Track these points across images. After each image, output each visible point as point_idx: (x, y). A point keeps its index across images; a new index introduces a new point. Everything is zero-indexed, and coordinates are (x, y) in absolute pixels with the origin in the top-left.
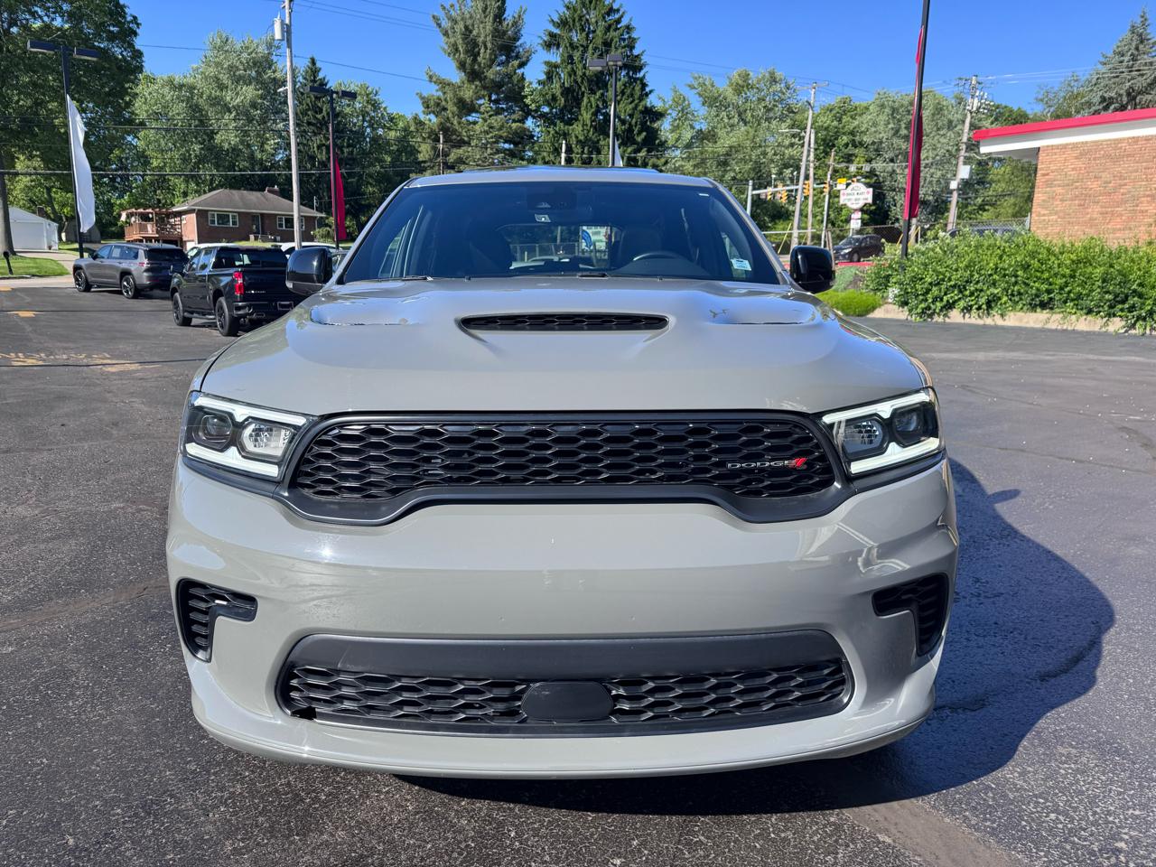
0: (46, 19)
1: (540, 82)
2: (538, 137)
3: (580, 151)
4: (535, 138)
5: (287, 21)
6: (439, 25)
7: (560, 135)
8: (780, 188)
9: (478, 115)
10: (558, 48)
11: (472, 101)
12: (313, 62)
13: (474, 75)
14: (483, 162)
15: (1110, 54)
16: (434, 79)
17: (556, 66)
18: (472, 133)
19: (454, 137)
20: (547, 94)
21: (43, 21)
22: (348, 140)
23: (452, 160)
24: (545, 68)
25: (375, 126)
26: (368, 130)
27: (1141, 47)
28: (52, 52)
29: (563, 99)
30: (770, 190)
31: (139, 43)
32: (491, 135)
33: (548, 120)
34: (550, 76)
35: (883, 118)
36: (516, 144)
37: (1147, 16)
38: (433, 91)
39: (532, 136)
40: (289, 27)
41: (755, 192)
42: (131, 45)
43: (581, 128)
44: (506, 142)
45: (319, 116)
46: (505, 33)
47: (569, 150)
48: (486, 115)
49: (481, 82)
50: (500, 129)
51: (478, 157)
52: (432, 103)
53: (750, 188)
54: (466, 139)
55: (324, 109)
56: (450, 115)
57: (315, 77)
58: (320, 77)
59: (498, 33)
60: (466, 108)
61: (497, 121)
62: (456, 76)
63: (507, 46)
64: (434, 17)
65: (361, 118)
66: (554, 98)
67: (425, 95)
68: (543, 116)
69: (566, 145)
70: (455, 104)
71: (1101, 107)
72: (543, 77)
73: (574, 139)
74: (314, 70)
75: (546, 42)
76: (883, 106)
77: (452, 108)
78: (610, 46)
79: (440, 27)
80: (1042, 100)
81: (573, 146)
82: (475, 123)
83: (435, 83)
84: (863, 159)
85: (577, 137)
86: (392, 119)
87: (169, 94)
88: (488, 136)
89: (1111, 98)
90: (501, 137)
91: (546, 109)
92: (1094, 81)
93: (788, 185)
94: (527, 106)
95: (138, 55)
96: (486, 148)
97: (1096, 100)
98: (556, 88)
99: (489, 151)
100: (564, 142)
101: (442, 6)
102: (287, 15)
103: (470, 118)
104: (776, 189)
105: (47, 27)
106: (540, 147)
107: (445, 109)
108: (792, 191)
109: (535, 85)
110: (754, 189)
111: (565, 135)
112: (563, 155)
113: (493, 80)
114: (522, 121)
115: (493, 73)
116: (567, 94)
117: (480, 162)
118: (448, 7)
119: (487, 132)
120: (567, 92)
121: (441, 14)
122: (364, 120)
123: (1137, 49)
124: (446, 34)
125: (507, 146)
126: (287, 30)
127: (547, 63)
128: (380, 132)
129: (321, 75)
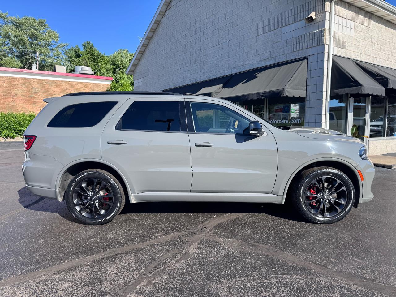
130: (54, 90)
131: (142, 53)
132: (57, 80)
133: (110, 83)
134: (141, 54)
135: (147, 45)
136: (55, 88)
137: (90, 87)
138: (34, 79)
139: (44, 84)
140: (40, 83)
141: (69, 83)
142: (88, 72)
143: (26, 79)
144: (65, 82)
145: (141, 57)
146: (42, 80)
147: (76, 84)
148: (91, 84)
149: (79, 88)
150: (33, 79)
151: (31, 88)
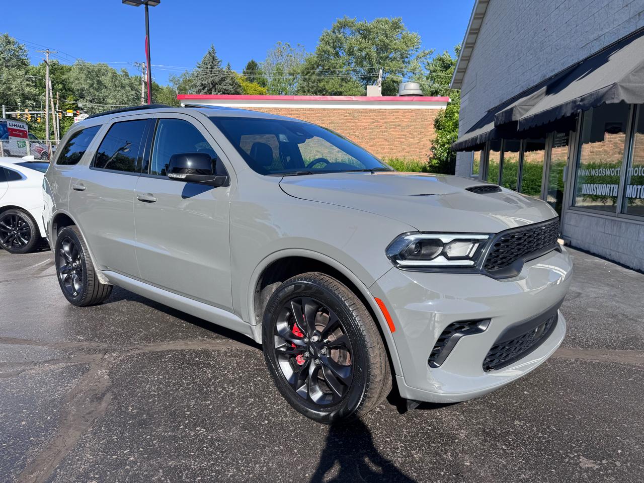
8: (26, 112)
15: (201, 63)
27: (214, 62)
30: (18, 112)
35: (83, 76)
37: (215, 48)
41: (7, 113)
53: (4, 110)
71: (201, 88)
76: (81, 69)
80: (172, 81)
84: (73, 99)
89: (205, 84)
92: (196, 75)
93: (30, 111)
97: (199, 84)
104: (23, 112)
108: (34, 114)
110: (7, 111)
123: (212, 63)
130: (359, 123)
131: (472, 45)
132: (363, 109)
133: (445, 107)
134: (471, 49)
135: (479, 29)
136: (360, 120)
137: (411, 116)
138: (335, 109)
139: (346, 116)
140: (342, 115)
141: (379, 112)
142: (412, 92)
143: (324, 110)
144: (374, 110)
145: (471, 54)
146: (344, 109)
147: (390, 113)
148: (412, 110)
149: (394, 119)
150: (333, 109)
151: (330, 123)
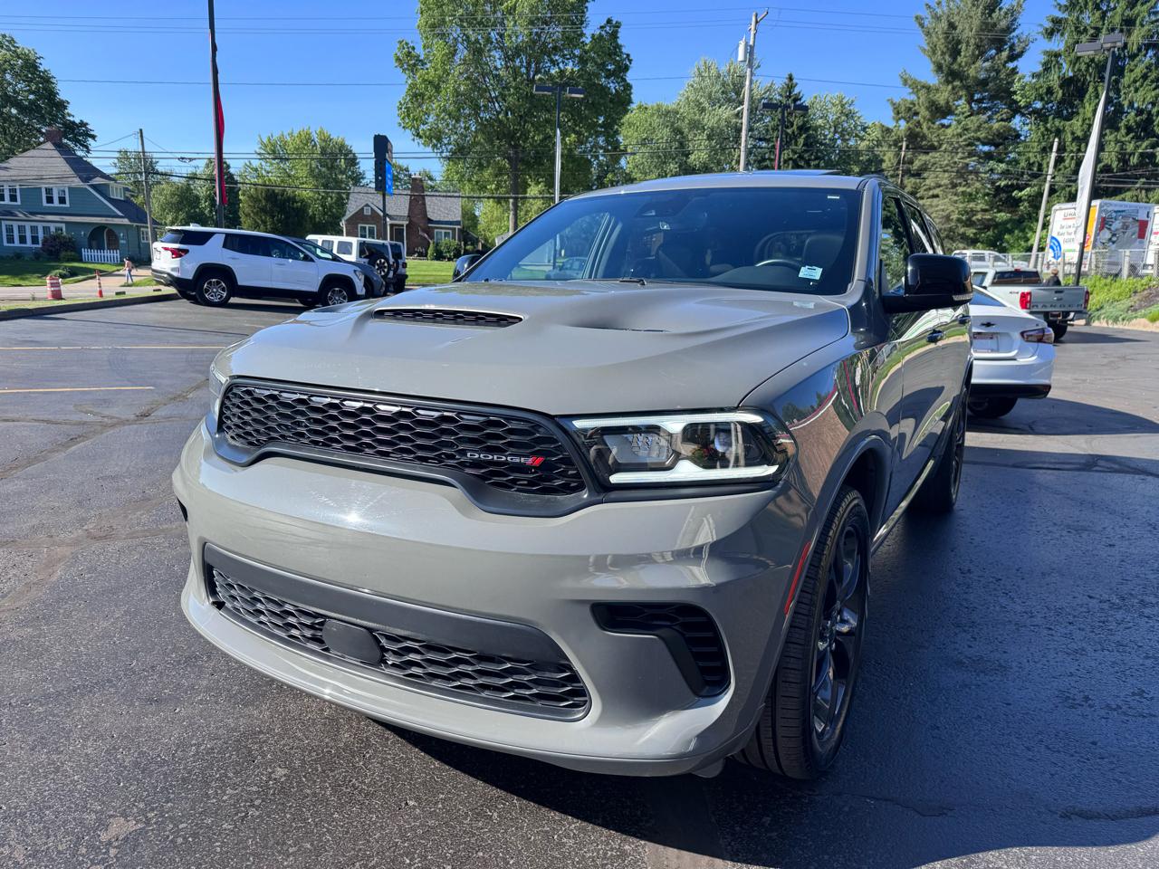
0: (561, 65)
1: (1033, 76)
2: (1026, 137)
3: (1075, 150)
4: (1022, 138)
5: (751, 43)
6: (922, 26)
7: (1051, 132)
9: (953, 117)
10: (1062, 35)
11: (948, 103)
12: (791, 78)
13: (952, 75)
14: (952, 167)
16: (909, 82)
17: (1057, 55)
18: (942, 138)
19: (924, 143)
20: (1041, 87)
21: (559, 68)
22: (817, 153)
23: (916, 168)
24: (1043, 58)
25: (847, 137)
26: (839, 142)
28: (550, 93)
29: (1060, 92)
31: (630, 77)
32: (964, 137)
33: (1040, 116)
34: (1047, 68)
36: (997, 146)
38: (905, 95)
39: (1018, 136)
40: (752, 48)
42: (624, 80)
43: (1080, 123)
44: (984, 144)
45: (789, 131)
46: (995, 25)
47: (1061, 149)
48: (961, 117)
49: (961, 81)
50: (976, 131)
51: (946, 162)
52: (903, 108)
54: (936, 144)
55: (795, 123)
56: (922, 120)
57: (790, 93)
58: (795, 92)
59: (986, 27)
60: (939, 111)
61: (973, 122)
62: (933, 79)
63: (998, 39)
64: (917, 18)
65: (832, 130)
66: (1050, 91)
67: (897, 100)
68: (1036, 112)
69: (1059, 143)
70: (927, 108)
72: (1040, 69)
73: (1069, 135)
74: (790, 86)
75: (1047, 30)
77: (924, 112)
78: (1134, 24)
79: (923, 27)
81: (1068, 143)
82: (949, 126)
83: (910, 86)
85: (1073, 133)
86: (864, 129)
87: (656, 121)
88: (960, 140)
90: (978, 139)
91: (1039, 105)
94: (1016, 102)
95: (628, 87)
96: (957, 153)
98: (1054, 79)
99: (960, 155)
100: (1056, 140)
101: (927, 5)
102: (752, 36)
103: (945, 122)
105: (562, 72)
106: (1026, 147)
107: (916, 114)
109: (1028, 79)
111: (1058, 132)
112: (1054, 155)
113: (976, 78)
114: (1009, 120)
115: (978, 70)
116: (1069, 85)
117: (949, 168)
118: (934, 5)
119: (960, 135)
120: (1066, 83)
121: (925, 13)
122: (835, 132)
124: (928, 34)
125: (986, 148)
126: (750, 51)
127: (1046, 53)
128: (852, 143)
129: (796, 91)
